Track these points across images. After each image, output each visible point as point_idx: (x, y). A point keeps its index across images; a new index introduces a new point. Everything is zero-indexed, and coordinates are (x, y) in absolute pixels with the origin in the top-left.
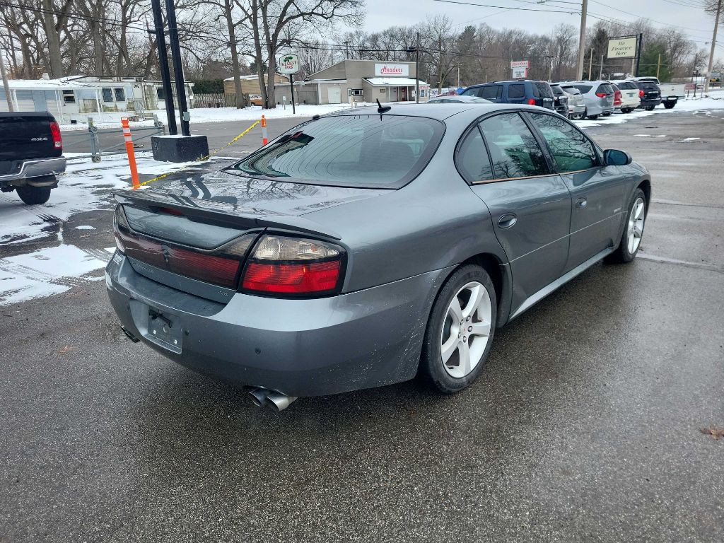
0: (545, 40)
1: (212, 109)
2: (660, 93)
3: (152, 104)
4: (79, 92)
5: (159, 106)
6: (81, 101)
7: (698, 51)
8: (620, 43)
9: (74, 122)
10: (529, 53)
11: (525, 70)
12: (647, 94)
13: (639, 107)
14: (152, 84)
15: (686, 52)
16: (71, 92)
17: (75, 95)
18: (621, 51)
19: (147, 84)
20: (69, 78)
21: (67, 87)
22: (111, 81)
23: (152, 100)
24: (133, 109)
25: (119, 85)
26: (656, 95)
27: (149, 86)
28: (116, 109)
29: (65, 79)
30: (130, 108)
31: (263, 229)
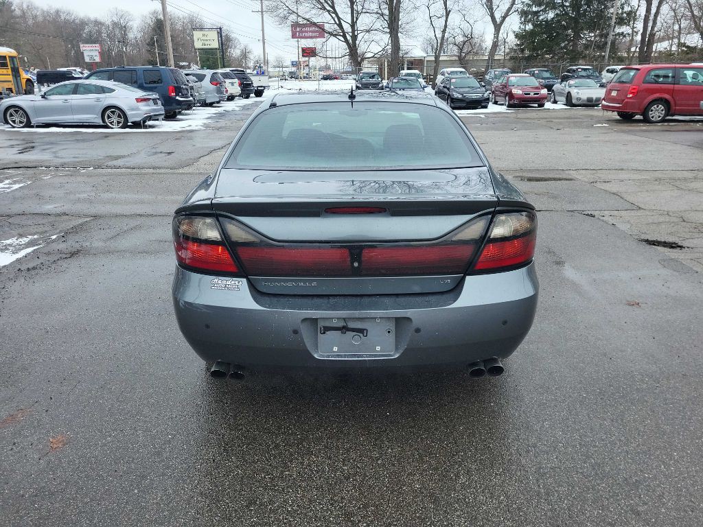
0: (97, 23)
2: (252, 83)
7: (242, 47)
8: (203, 35)
10: (84, 35)
11: (98, 54)
12: (243, 84)
13: (240, 96)
15: (233, 47)
18: (206, 43)
26: (250, 85)
31: (493, 209)
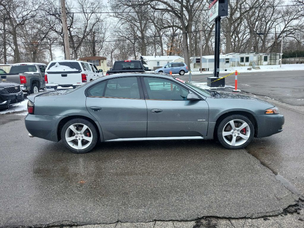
1: (298, 64)
3: (261, 63)
4: (231, 59)
5: (263, 64)
6: (231, 62)
9: (226, 70)
14: (262, 55)
16: (228, 59)
17: (230, 60)
19: (260, 55)
20: (229, 54)
21: (227, 57)
22: (245, 54)
23: (261, 61)
24: (252, 65)
25: (247, 56)
27: (261, 56)
28: (245, 65)
29: (227, 54)
30: (250, 65)
